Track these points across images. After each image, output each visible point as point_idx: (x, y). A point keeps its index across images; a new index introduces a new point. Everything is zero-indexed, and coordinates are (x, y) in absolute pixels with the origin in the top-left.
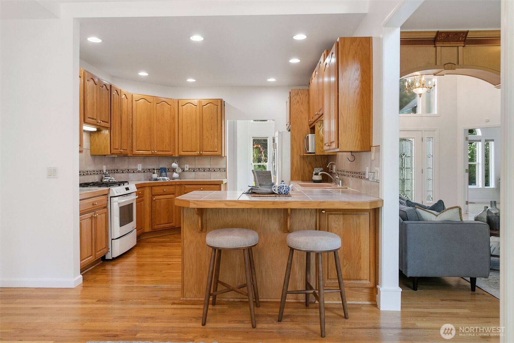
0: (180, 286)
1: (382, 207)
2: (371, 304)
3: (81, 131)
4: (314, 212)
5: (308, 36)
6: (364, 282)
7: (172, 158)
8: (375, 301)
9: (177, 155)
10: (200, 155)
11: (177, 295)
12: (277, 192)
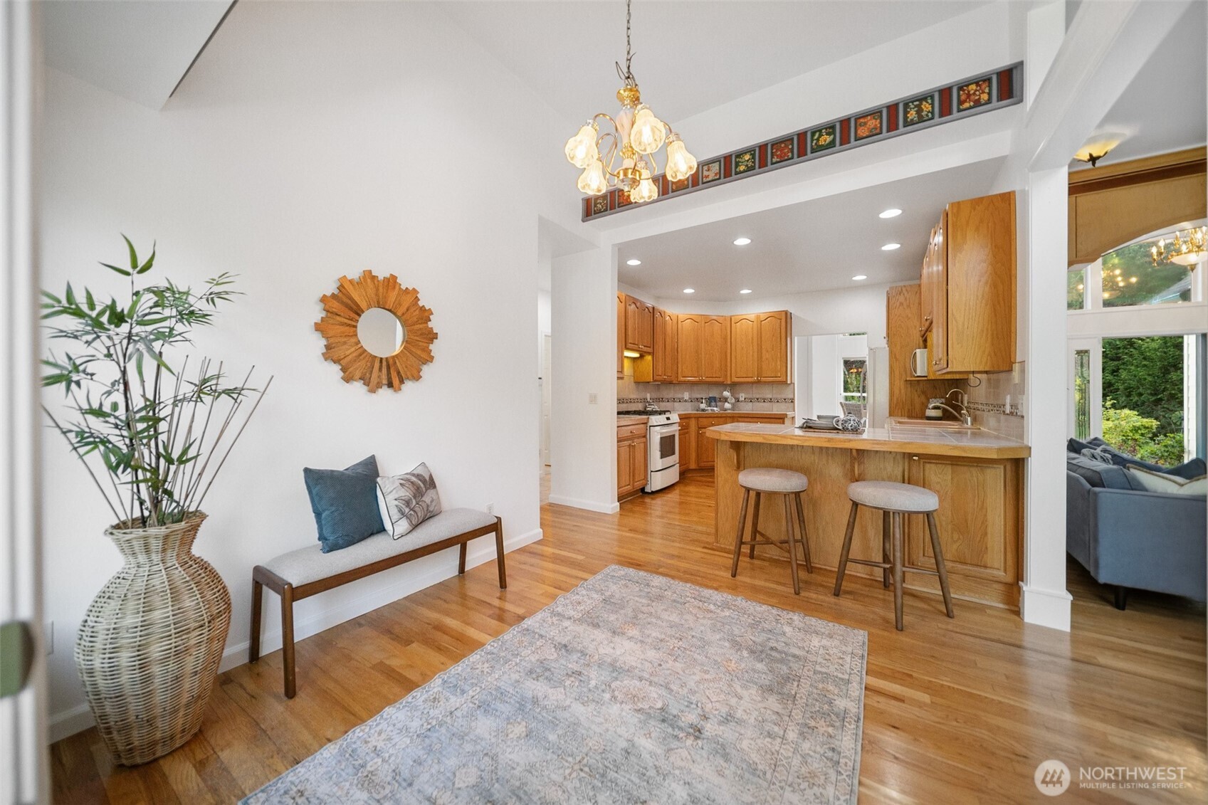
0: (713, 531)
1: (1028, 458)
2: (1009, 610)
3: (621, 358)
4: (899, 457)
5: (904, 211)
6: (995, 572)
7: (723, 385)
8: (1017, 606)
9: (729, 382)
10: (758, 382)
11: (711, 539)
12: (840, 428)
